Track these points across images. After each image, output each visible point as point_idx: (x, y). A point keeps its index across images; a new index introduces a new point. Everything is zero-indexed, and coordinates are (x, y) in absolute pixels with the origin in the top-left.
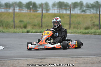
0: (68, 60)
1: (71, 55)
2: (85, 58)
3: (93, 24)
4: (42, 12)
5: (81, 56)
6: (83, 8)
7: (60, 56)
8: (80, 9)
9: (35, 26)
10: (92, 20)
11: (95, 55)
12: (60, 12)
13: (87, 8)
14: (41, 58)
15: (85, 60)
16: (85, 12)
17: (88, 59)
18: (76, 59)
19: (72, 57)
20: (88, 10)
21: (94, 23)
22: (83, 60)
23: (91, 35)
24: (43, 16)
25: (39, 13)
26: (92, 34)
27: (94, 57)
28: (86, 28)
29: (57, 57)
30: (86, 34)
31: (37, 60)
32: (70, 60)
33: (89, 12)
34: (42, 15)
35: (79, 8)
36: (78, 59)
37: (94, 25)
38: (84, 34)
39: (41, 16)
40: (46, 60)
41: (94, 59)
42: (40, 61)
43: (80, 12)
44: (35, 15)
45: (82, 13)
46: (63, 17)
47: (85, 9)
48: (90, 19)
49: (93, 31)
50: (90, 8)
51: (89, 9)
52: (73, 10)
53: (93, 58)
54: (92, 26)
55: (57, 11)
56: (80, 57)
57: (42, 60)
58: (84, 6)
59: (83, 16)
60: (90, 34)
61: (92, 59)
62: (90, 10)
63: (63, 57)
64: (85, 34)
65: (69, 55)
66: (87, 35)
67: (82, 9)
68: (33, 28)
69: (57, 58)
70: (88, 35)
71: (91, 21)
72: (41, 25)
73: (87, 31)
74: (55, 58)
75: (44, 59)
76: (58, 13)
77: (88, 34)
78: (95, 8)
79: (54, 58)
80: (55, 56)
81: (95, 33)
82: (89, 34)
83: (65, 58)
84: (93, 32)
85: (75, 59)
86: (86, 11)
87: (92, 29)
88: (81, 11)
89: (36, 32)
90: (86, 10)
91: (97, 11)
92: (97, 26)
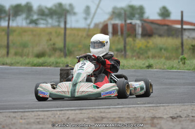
0: (6, 117)
1: (12, 107)
2: (39, 113)
3: (53, 46)
5: (31, 108)
6: (33, 16)
8: (26, 18)
10: (50, 40)
11: (57, 107)
13: (40, 17)
15: (39, 115)
16: (36, 24)
17: (44, 115)
18: (22, 114)
19: (13, 111)
20: (42, 19)
21: (54, 44)
22: (35, 116)
23: (49, 68)
26: (50, 66)
27: (56, 110)
28: (40, 55)
30: (40, 66)
33: (44, 24)
35: (24, 16)
36: (26, 114)
37: (54, 50)
38: (34, 66)
41: (57, 114)
43: (26, 23)
45: (32, 26)
47: (35, 17)
49: (52, 59)
50: (47, 15)
51: (44, 17)
52: (13, 20)
53: (55, 112)
56: (30, 110)
58: (35, 13)
59: (32, 31)
60: (47, 66)
61: (52, 115)
62: (45, 20)
64: (38, 66)
66: (41, 68)
67: (31, 18)
70: (43, 68)
71: (47, 40)
73: (41, 60)
77: (43, 66)
78: (55, 17)
82: (45, 66)
84: (53, 63)
85: (19, 113)
86: (37, 22)
87: (50, 56)
88: (28, 21)
90: (37, 20)
91: (59, 22)
92: (61, 50)
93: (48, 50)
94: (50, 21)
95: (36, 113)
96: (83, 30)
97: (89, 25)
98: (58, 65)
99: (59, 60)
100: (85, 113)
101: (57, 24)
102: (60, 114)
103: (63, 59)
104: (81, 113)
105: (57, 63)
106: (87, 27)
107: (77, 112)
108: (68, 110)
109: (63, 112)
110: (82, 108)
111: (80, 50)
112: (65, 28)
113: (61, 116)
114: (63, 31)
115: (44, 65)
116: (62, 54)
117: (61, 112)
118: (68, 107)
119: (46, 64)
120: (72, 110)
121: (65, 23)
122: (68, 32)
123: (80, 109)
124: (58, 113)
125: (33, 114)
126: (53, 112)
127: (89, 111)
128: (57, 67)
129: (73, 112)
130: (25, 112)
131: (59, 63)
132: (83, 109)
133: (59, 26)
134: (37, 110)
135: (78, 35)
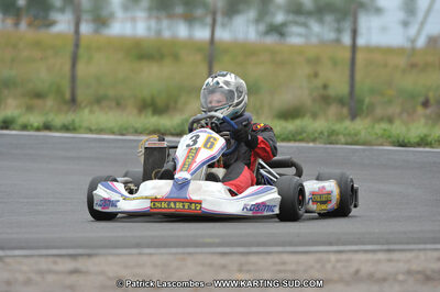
0: (203, 265)
1: (217, 240)
2: (286, 257)
3: (322, 92)
4: (77, 31)
5: (265, 245)
7: (165, 245)
8: (257, 21)
9: (39, 95)
10: (316, 75)
11: (330, 244)
12: (159, 32)
14: (71, 251)
15: (284, 263)
16: (282, 34)
18: (242, 259)
19: (220, 250)
21: (325, 87)
22: (275, 264)
23: (311, 145)
24: (81, 51)
25: (59, 35)
26: (314, 140)
27: (328, 252)
28: (288, 114)
29: (149, 247)
30: (289, 140)
31: (51, 259)
32: (211, 265)
33: (300, 35)
34: (77, 45)
35: (252, 14)
36: (253, 259)
37: (326, 100)
39: (70, 48)
40: (96, 260)
41: (329, 261)
42: (69, 265)
43: (257, 32)
44: (37, 44)
45: (271, 40)
46: (176, 57)
47: (280, 18)
48: (307, 70)
49: (319, 125)
50: (309, 14)
51: (302, 19)
52: (224, 25)
53: (325, 256)
54: (314, 100)
55: (149, 29)
56: (260, 249)
57: (80, 264)
58: (279, 7)
60: (308, 142)
62: (305, 25)
63: (180, 250)
64: (283, 141)
65: (208, 240)
66: (291, 144)
67: (269, 19)
68: (30, 109)
69: (151, 254)
70: (297, 144)
71: (309, 77)
72: (68, 96)
73: (291, 126)
74: (140, 254)
75: (89, 256)
76: (153, 34)
77: (295, 141)
78: (329, 18)
79: (135, 251)
80: (138, 246)
81: (329, 136)
82: (300, 141)
83: (190, 254)
84: (322, 133)
85: (235, 258)
86: (285, 30)
87: (315, 116)
88: (262, 27)
89: (47, 127)
90: (284, 24)
91: (339, 31)
92: (341, 101)
93: (308, 102)
94: (316, 27)
95: (277, 258)
96: (399, 51)
97: (413, 41)
98: (333, 138)
99: (338, 127)
100: (398, 261)
101: (332, 36)
102: (338, 261)
103: (347, 123)
104: (390, 260)
105: (332, 133)
106: (407, 45)
107: (381, 256)
108: (356, 251)
109: (344, 256)
110: (392, 247)
111: (390, 102)
112: (354, 47)
113: (339, 265)
114: (347, 55)
115: (300, 137)
116: (345, 111)
117: (339, 256)
118: (356, 244)
119: (305, 135)
120: (366, 251)
121: (355, 33)
122: (360, 57)
123: (389, 251)
124: (333, 257)
125: (270, 258)
126: (318, 255)
127: (409, 255)
128: (331, 143)
129: (370, 256)
130: (248, 253)
131: (338, 134)
132: (394, 251)
133: (338, 41)
134: (280, 249)
135: (386, 65)
